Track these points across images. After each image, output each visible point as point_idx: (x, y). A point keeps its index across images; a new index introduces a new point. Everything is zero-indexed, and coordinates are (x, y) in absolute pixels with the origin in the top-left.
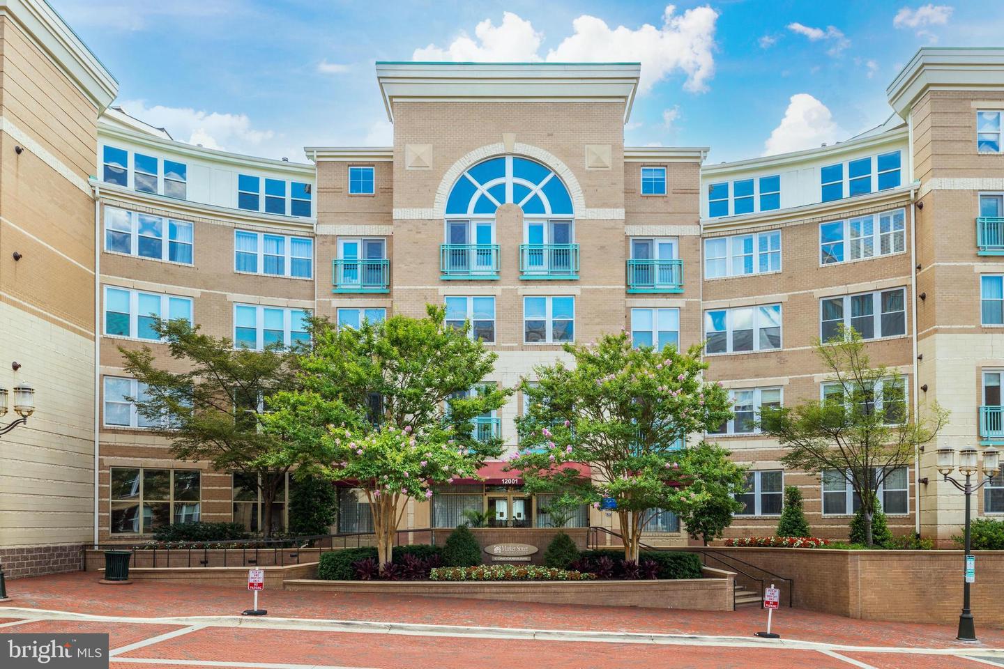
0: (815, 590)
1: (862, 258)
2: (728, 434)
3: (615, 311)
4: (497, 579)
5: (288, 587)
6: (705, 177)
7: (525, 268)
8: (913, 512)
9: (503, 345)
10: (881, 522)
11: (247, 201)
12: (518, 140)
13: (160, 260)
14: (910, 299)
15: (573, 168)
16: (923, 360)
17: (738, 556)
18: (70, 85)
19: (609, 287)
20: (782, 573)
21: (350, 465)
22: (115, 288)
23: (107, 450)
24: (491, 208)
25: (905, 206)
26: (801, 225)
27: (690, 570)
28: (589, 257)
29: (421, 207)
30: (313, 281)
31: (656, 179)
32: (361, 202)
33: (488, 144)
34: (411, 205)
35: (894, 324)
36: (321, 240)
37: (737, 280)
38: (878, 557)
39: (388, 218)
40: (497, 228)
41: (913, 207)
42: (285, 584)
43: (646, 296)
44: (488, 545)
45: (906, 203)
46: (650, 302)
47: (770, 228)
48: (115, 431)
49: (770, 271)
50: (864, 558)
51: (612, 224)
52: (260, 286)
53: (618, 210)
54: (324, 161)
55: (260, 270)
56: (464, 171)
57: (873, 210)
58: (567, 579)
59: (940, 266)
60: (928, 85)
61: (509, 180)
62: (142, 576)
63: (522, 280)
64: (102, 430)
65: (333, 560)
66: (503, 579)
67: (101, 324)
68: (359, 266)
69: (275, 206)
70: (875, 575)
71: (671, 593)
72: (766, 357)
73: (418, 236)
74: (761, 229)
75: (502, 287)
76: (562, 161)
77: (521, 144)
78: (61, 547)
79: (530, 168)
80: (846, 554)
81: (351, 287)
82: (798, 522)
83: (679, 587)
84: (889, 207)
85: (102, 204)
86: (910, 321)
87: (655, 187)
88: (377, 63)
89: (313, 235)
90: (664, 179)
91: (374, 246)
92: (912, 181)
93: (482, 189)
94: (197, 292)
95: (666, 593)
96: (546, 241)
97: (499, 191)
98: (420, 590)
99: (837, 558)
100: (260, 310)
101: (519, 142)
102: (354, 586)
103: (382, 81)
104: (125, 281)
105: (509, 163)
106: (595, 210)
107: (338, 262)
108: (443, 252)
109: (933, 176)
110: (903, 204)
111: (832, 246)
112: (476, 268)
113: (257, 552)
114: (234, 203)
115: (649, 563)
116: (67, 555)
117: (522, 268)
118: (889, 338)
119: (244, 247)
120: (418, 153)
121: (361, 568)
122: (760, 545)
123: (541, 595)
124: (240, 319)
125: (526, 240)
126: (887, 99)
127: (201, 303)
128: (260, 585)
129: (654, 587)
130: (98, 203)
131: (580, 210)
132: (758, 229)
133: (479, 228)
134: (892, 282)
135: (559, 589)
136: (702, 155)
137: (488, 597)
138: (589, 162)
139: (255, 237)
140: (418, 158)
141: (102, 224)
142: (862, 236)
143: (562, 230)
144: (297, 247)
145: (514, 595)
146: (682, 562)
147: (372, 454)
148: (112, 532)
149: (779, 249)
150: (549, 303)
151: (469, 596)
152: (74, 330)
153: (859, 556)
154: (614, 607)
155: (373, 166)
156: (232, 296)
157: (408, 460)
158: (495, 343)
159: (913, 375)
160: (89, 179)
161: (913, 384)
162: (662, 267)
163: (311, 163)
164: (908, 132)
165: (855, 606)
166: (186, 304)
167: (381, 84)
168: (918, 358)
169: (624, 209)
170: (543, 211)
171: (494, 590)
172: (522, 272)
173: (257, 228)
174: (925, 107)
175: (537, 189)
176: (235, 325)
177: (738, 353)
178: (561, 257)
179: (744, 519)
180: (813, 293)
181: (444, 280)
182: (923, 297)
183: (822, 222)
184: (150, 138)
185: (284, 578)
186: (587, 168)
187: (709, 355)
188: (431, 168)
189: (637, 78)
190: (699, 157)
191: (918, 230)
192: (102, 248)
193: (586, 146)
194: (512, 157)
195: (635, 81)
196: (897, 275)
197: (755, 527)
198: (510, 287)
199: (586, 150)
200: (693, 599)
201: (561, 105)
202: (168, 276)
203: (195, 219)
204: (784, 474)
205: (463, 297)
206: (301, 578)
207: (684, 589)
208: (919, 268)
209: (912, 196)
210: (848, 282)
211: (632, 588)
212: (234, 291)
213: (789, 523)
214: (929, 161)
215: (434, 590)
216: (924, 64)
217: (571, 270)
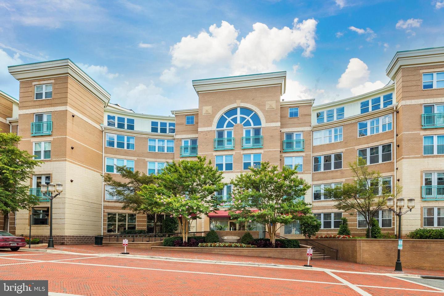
0: (345, 254)
1: (375, 133)
2: (321, 200)
3: (276, 158)
4: (221, 247)
5: (153, 249)
6: (313, 110)
7: (244, 145)
8: (394, 227)
9: (235, 171)
10: (378, 230)
11: (154, 130)
12: (241, 102)
13: (124, 149)
14: (393, 147)
15: (261, 110)
16: (398, 169)
17: (319, 242)
18: (93, 96)
19: (274, 150)
20: (334, 248)
21: (163, 208)
22: (109, 158)
23: (106, 207)
24: (232, 125)
25: (392, 113)
26: (350, 123)
27: (294, 245)
28: (266, 140)
29: (208, 127)
30: (174, 154)
31: (294, 112)
32: (190, 127)
33: (231, 104)
34: (204, 126)
35: (387, 157)
36: (176, 140)
37: (325, 145)
38: (370, 241)
39: (196, 131)
40: (234, 132)
41: (395, 113)
42: (152, 248)
43: (290, 153)
44: (222, 236)
45: (392, 112)
46: (292, 154)
47: (338, 126)
48: (108, 202)
49: (339, 141)
50: (363, 241)
51: (276, 128)
52: (156, 156)
53: (278, 123)
54: (178, 114)
55: (157, 151)
56: (223, 114)
57: (379, 116)
58: (246, 247)
59: (405, 133)
60: (401, 66)
61: (239, 115)
62: (108, 244)
63: (242, 149)
64: (104, 201)
65: (167, 240)
66: (223, 247)
67: (104, 169)
68: (189, 148)
69: (163, 131)
70: (368, 248)
71: (285, 253)
72: (336, 172)
73: (207, 136)
74: (335, 126)
75: (235, 152)
76: (257, 108)
77: (243, 103)
78: (89, 236)
79: (246, 111)
80: (356, 240)
81: (186, 155)
82: (345, 230)
83: (288, 251)
84: (386, 114)
85: (105, 132)
86: (394, 156)
87: (294, 115)
88: (193, 81)
89: (173, 139)
90: (298, 112)
91: (194, 141)
92: (395, 103)
93: (229, 119)
94: (135, 158)
95: (282, 253)
96: (251, 135)
97: (235, 120)
98: (193, 250)
99: (353, 241)
100: (156, 163)
101: (242, 102)
102: (172, 248)
103: (194, 86)
104: (112, 156)
105: (239, 110)
106: (269, 123)
107: (182, 147)
108: (215, 141)
109: (402, 100)
110: (391, 112)
111: (363, 130)
112: (227, 146)
113: (149, 239)
114: (150, 131)
115: (277, 242)
116: (91, 239)
117: (243, 145)
118: (385, 162)
119: (151, 144)
120: (207, 109)
121: (175, 242)
122: (328, 238)
123: (235, 252)
124: (150, 166)
125: (244, 135)
126: (386, 74)
127: (137, 162)
128: (127, 244)
129: (278, 250)
130: (104, 132)
131: (264, 124)
132: (334, 127)
133: (228, 132)
134: (386, 142)
135: (242, 250)
136: (312, 102)
137: (216, 252)
138: (267, 107)
139: (155, 141)
140: (207, 111)
141: (105, 138)
142: (375, 125)
143: (257, 131)
144: (169, 143)
145: (226, 252)
146: (291, 242)
147: (169, 203)
148: (108, 232)
149: (342, 133)
150: (252, 156)
151: (209, 252)
152: (94, 171)
153: (361, 241)
154: (262, 257)
155: (194, 115)
156: (147, 159)
157: (182, 205)
158: (233, 171)
159: (394, 175)
160: (100, 125)
161: (394, 179)
162: (297, 143)
163: (174, 116)
164: (394, 86)
165: (359, 258)
166: (132, 162)
167: (194, 87)
168: (396, 169)
169: (280, 123)
170: (251, 125)
171: (218, 250)
172: (243, 146)
173: (164, 138)
174: (400, 74)
175: (248, 118)
176: (148, 168)
177: (325, 171)
178: (257, 141)
179: (327, 230)
180: (354, 148)
181: (215, 150)
182: (398, 146)
183: (359, 122)
184: (123, 112)
185: (152, 246)
186: (266, 109)
187: (314, 172)
188: (211, 114)
189: (285, 77)
190: (311, 103)
191: (397, 121)
192: (105, 146)
193: (266, 102)
194: (239, 108)
195: (284, 78)
196: (388, 139)
197: (331, 233)
198: (238, 151)
199: (266, 103)
200: (293, 255)
201: (257, 89)
202: (126, 154)
203: (135, 136)
204: (342, 214)
205: (222, 156)
206: (158, 246)
207: (290, 252)
208: (397, 135)
209: (395, 109)
210: (369, 143)
211: (270, 251)
212: (148, 157)
213: (342, 231)
214: (401, 95)
215: (198, 250)
216: (398, 58)
217: (260, 144)
